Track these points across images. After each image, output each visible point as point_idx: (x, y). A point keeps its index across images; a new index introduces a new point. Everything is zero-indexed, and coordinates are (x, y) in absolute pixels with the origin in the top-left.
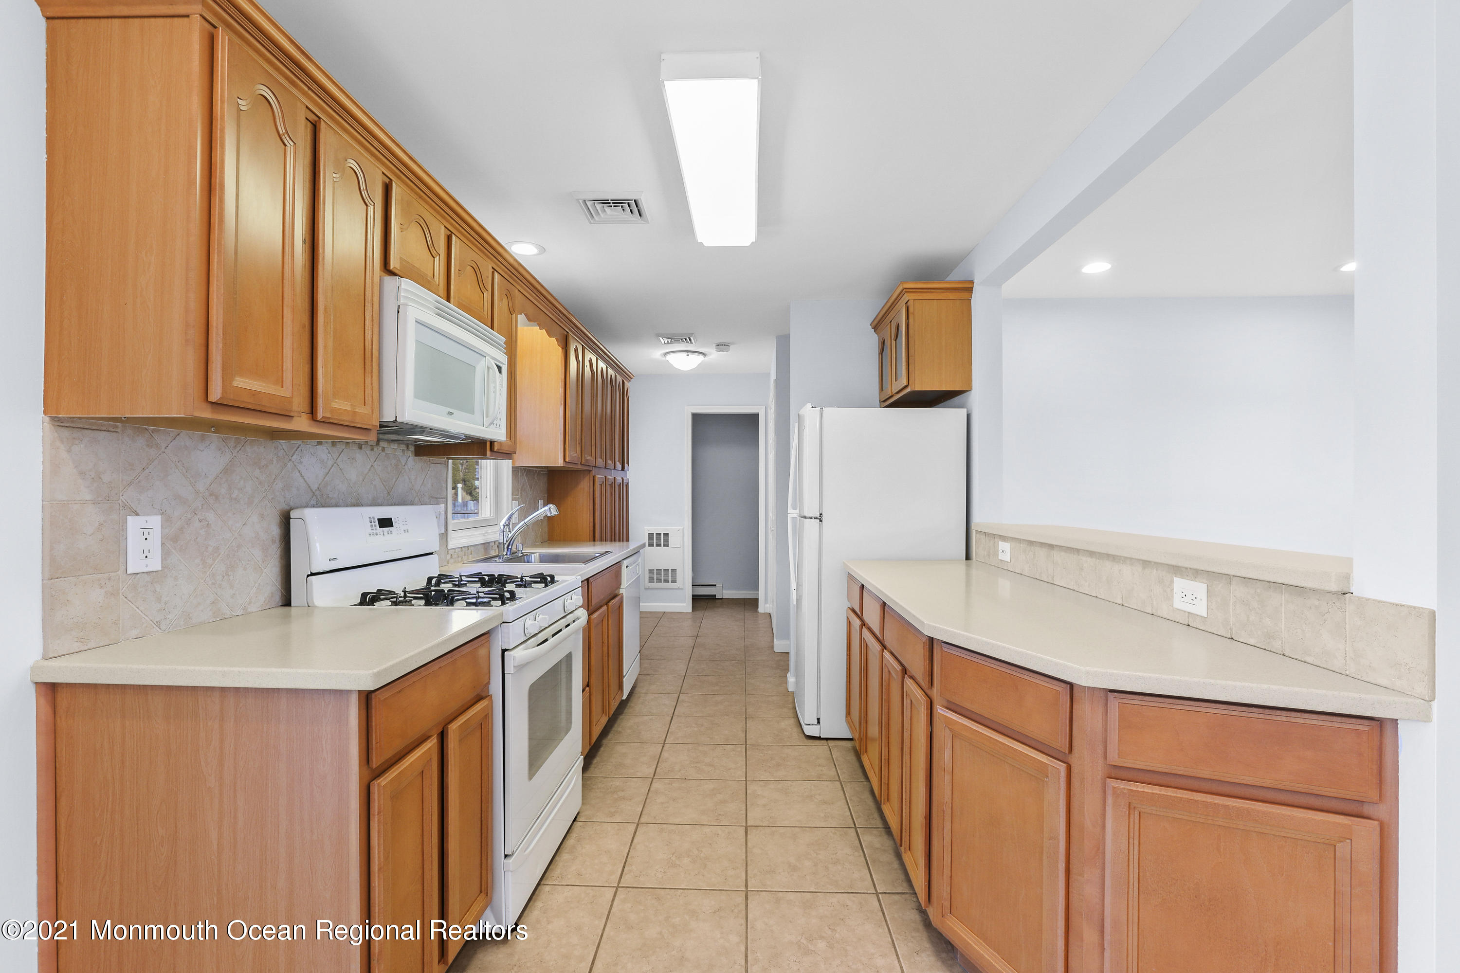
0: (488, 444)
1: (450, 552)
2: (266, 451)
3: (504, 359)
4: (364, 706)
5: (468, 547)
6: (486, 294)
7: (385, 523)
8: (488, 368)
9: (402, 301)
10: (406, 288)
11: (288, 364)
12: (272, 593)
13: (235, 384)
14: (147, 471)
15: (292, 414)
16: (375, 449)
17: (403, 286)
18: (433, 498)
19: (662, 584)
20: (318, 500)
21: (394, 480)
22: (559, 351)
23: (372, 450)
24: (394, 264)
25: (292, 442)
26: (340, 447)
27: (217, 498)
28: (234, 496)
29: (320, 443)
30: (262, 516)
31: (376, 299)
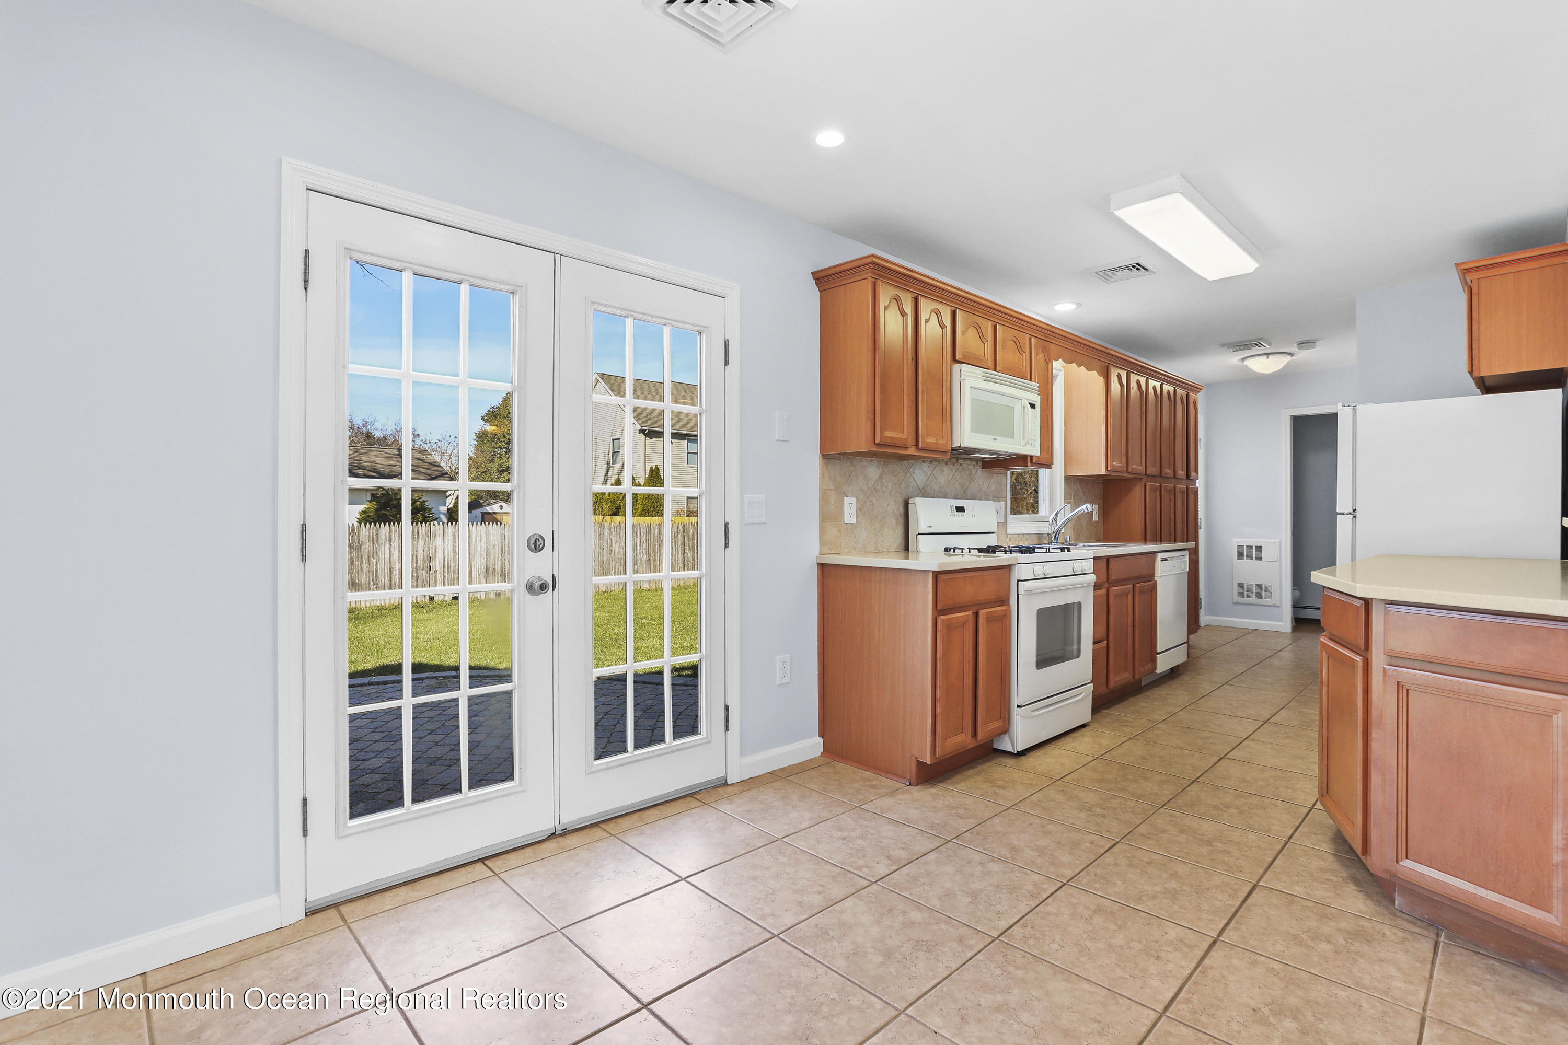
0: (1029, 458)
1: (1009, 536)
2: (896, 467)
3: (1037, 399)
4: (935, 580)
5: (1024, 534)
6: (1024, 356)
7: (960, 509)
8: (1024, 407)
9: (962, 377)
10: (965, 369)
11: (906, 422)
12: (900, 543)
13: (885, 435)
14: (851, 477)
15: (907, 446)
16: (956, 464)
17: (963, 369)
18: (995, 497)
19: (1254, 600)
20: (923, 495)
21: (968, 484)
22: (1101, 380)
23: (954, 465)
24: (958, 357)
25: (910, 461)
26: (935, 463)
27: (876, 491)
28: (883, 490)
29: (924, 462)
30: (896, 501)
31: (949, 380)
